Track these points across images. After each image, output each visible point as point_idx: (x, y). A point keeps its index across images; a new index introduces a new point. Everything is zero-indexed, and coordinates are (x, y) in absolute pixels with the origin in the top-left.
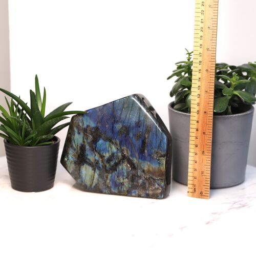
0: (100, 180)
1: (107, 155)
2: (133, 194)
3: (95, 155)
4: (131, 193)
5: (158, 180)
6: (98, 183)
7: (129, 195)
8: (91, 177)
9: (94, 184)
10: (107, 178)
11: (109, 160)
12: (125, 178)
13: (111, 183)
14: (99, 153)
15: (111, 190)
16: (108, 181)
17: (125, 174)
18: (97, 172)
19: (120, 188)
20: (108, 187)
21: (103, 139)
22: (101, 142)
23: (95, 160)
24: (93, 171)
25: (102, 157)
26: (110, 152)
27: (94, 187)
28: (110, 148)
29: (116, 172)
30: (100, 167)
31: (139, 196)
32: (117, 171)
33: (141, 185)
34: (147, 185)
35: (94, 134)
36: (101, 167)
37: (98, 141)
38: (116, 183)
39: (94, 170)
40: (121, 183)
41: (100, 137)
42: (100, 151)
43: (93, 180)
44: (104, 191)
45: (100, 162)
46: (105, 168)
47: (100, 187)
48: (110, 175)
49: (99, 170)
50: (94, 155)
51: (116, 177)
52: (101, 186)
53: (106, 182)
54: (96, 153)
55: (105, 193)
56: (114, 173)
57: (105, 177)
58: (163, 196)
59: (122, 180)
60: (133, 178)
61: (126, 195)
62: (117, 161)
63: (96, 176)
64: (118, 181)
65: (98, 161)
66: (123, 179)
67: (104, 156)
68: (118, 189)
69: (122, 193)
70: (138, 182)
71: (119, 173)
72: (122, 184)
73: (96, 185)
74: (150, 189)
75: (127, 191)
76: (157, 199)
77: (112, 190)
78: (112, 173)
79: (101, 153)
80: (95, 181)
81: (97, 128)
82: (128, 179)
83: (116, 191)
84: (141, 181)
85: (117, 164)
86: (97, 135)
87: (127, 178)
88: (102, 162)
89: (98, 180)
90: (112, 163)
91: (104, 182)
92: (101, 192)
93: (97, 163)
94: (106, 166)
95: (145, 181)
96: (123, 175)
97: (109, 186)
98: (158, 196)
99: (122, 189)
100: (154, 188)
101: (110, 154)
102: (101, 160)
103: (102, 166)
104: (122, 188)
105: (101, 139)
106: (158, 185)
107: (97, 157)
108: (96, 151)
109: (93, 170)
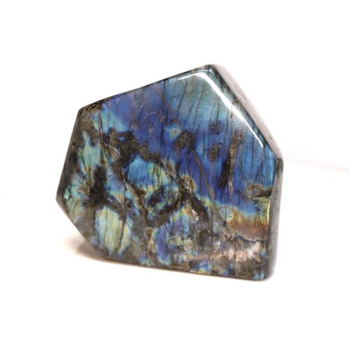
0: (136, 239)
1: (150, 190)
2: (203, 270)
3: (126, 189)
4: (199, 267)
5: (254, 242)
6: (131, 246)
7: (194, 270)
8: (118, 233)
9: (123, 248)
10: (149, 236)
11: (154, 200)
12: (185, 236)
13: (157, 246)
14: (133, 186)
15: (156, 260)
16: (152, 242)
17: (187, 229)
18: (130, 223)
19: (175, 256)
20: (151, 253)
21: (142, 157)
22: (137, 162)
23: (126, 199)
24: (121, 222)
25: (140, 193)
26: (156, 184)
27: (124, 252)
28: (156, 177)
29: (167, 225)
30: (134, 214)
31: (215, 273)
32: (169, 222)
33: (218, 253)
34: (231, 252)
35: (123, 146)
36: (137, 213)
37: (133, 161)
38: (167, 247)
39: (123, 219)
40: (178, 248)
41: (136, 152)
42: (135, 181)
43: (121, 239)
44: (143, 261)
45: (136, 204)
46: (146, 217)
47: (135, 254)
48: (155, 231)
49: (133, 220)
50: (123, 189)
51: (167, 234)
52: (138, 252)
53: (147, 244)
54: (128, 186)
55: (145, 266)
56: (162, 228)
57: (145, 235)
58: (262, 275)
59: (179, 242)
60: (202, 237)
61: (188, 271)
62: (170, 203)
63: (127, 231)
64: (171, 242)
65: (131, 201)
66: (183, 239)
67: (143, 193)
68: (172, 258)
69: (180, 267)
70: (212, 246)
71: (173, 227)
72: (180, 249)
73: (127, 248)
74: (237, 260)
75: (191, 263)
76: (250, 279)
77: (160, 260)
78: (159, 226)
79: (138, 185)
80: (125, 241)
81: (129, 135)
82: (192, 239)
83: (168, 263)
84: (218, 244)
85: (170, 209)
86: (129, 148)
87: (190, 236)
88: (140, 203)
89: (131, 239)
90: (160, 206)
91: (143, 244)
92: (136, 263)
93: (129, 206)
94: (147, 212)
95: (228, 244)
96: (183, 232)
97: (154, 251)
98: (253, 275)
99: (180, 260)
100: (245, 259)
101: (157, 188)
102: (137, 199)
103: (140, 211)
105: (137, 156)
107: (130, 194)
108: (126, 180)
109: (120, 219)
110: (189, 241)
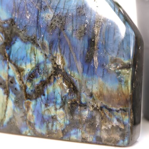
0: (17, 110)
1: (28, 68)
2: (73, 137)
3: (9, 68)
4: (70, 135)
5: (118, 111)
6: (14, 117)
7: (66, 138)
8: (3, 106)
9: (7, 119)
10: (28, 107)
11: (32, 76)
12: (58, 107)
13: (35, 117)
14: (14, 65)
15: (34, 129)
16: (30, 113)
17: (59, 101)
18: (12, 97)
19: (50, 125)
20: (30, 123)
21: (22, 40)
22: (18, 44)
23: (9, 76)
24: (6, 96)
25: (20, 71)
26: (33, 62)
27: (8, 123)
28: (33, 56)
29: (43, 97)
30: (16, 89)
31: (84, 141)
32: (44, 95)
33: (87, 121)
34: (98, 120)
35: (6, 32)
36: (18, 88)
37: (14, 43)
38: (43, 117)
39: (7, 93)
40: (52, 117)
41: (17, 35)
42: (16, 61)
43: (5, 111)
44: (24, 131)
45: (17, 81)
46: (25, 91)
47: (18, 124)
48: (33, 103)
49: (15, 94)
50: (6, 68)
51: (43, 106)
52: (19, 122)
53: (26, 115)
54: (10, 65)
55: (26, 135)
56: (39, 100)
57: (25, 107)
58: (126, 141)
59: (53, 113)
60: (72, 107)
61: (61, 139)
62: (44, 78)
63: (11, 104)
64: (46, 113)
65: (13, 78)
66: (56, 109)
67: (23, 70)
68: (47, 126)
69: (54, 135)
70: (80, 115)
71: (48, 99)
72: (54, 118)
73: (10, 119)
74: (103, 127)
75: (63, 131)
76: (115, 146)
77: (37, 128)
78: (36, 99)
79: (19, 64)
80: (9, 113)
81: (12, 21)
82: (64, 109)
83: (44, 131)
84: (86, 113)
85: (44, 84)
86: (11, 33)
87: (62, 106)
88: (21, 80)
89: (14, 111)
90: (37, 81)
91: (23, 115)
92: (19, 132)
93: (11, 82)
94: (26, 87)
95: (95, 113)
96: (56, 103)
97: (32, 121)
98: (118, 142)
99: (54, 128)
100: (110, 126)
101: (34, 66)
102: (18, 75)
103: (21, 87)
104: (53, 125)
105: (18, 40)
106: (118, 120)
107: (12, 72)
108: (9, 60)
109: (5, 93)
110: (61, 111)
